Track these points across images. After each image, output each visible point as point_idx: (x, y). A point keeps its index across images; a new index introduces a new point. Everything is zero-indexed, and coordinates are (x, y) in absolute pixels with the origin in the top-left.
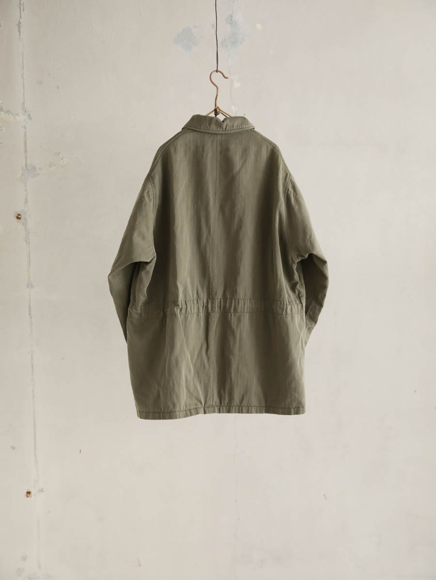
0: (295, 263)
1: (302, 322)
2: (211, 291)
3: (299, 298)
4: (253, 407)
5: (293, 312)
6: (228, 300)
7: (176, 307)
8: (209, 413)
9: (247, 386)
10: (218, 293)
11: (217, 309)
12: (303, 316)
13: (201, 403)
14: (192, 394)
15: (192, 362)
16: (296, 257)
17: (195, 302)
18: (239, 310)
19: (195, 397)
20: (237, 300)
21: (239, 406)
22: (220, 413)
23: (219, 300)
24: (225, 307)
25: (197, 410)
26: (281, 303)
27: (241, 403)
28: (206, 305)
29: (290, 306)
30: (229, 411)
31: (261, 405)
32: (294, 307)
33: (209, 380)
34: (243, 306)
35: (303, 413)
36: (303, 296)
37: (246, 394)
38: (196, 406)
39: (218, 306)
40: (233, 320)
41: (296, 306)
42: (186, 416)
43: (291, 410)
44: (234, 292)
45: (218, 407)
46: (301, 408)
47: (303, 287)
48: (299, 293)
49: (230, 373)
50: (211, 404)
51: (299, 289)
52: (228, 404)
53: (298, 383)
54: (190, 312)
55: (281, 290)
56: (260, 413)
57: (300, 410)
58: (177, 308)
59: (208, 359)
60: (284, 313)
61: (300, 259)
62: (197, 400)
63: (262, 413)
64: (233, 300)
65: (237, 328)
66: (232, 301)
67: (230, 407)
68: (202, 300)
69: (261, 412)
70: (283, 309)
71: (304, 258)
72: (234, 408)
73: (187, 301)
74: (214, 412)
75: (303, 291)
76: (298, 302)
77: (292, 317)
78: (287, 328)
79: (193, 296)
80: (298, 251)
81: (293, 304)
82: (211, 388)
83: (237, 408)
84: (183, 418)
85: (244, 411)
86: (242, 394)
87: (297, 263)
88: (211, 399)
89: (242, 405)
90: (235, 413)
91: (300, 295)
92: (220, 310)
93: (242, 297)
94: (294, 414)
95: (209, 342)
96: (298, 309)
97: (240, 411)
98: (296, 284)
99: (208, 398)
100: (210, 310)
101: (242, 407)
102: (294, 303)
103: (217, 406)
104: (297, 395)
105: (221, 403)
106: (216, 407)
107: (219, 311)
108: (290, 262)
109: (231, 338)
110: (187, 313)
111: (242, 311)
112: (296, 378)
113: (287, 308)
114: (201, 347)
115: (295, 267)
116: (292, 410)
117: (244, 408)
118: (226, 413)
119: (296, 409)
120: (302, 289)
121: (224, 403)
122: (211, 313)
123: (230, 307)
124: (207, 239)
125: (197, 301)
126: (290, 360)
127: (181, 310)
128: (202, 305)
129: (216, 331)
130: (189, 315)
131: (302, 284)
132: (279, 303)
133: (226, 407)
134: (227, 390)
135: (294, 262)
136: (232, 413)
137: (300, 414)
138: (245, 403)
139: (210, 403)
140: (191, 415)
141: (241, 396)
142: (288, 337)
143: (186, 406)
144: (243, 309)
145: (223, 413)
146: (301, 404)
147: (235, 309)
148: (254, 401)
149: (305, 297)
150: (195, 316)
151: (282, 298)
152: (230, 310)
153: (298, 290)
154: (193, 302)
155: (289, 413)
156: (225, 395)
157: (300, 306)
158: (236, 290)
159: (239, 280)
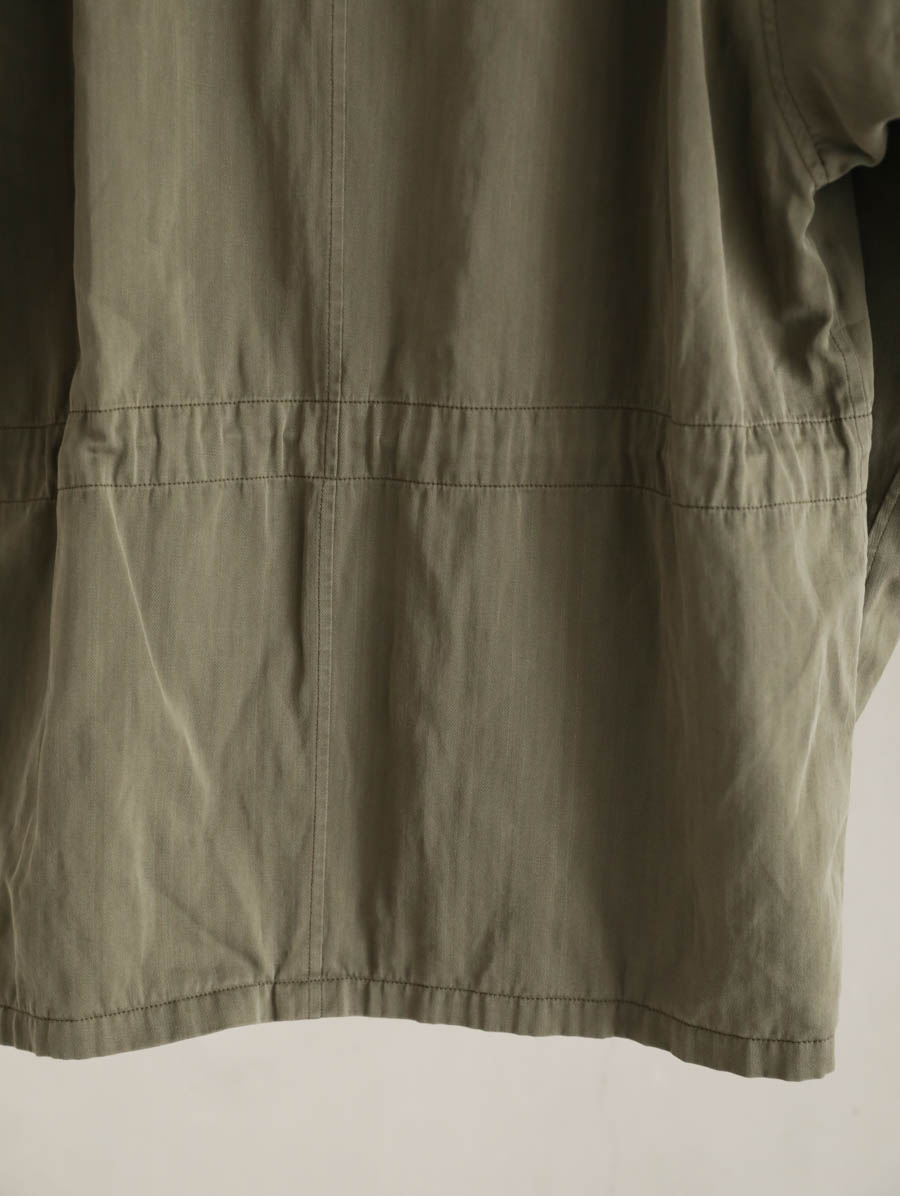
0: (801, 195)
1: (838, 556)
2: (316, 358)
3: (833, 408)
4: (545, 1005)
5: (778, 498)
6: (410, 410)
7: (90, 443)
8: (297, 1016)
9: (508, 889)
10: (350, 369)
11: (349, 460)
12: (849, 517)
13: (255, 963)
14: (195, 919)
15: (204, 745)
16: (809, 152)
17: (225, 417)
18: (467, 470)
19: (213, 933)
20: (456, 413)
21: (471, 992)
22: (366, 1012)
23: (362, 411)
24: (391, 452)
25: (216, 1003)
26: (701, 436)
27: (477, 978)
28: (292, 435)
29: (761, 460)
30: (414, 1010)
31: (588, 991)
32: (792, 466)
33: (305, 839)
34: (489, 450)
35: (817, 1075)
36: (860, 399)
37: (505, 930)
38: (221, 979)
39: (354, 444)
40: (435, 523)
41: (803, 461)
42: (146, 1038)
43: (745, 1050)
44: (439, 366)
45: (360, 984)
46: (806, 1049)
47: (858, 346)
48: (834, 381)
49: (418, 819)
50: (317, 966)
51: (835, 358)
52: (408, 973)
53: (789, 909)
54: (183, 475)
55: (706, 359)
56: (583, 1033)
57: (796, 1051)
58: (94, 451)
59: (304, 729)
60: (719, 497)
61: (834, 170)
62: (230, 944)
63: (597, 1035)
64: (436, 411)
65: (455, 567)
66: (428, 416)
67: (420, 987)
68: (266, 408)
69: (589, 1029)
70: (713, 476)
71: (857, 162)
72: (440, 996)
73: (166, 414)
74: (331, 1008)
75: (861, 373)
76: (822, 434)
77: (769, 522)
78: (735, 588)
79: (211, 382)
80: (824, 112)
81: (784, 447)
82: (320, 880)
83: (457, 997)
84: (120, 1049)
85: (493, 1014)
86: (483, 928)
87: (823, 194)
88: (319, 938)
89: (484, 987)
90: (448, 1021)
91: (840, 396)
92: (369, 467)
93: (483, 394)
94: (766, 1074)
95: (305, 637)
96: (817, 478)
97: (474, 1016)
98: (818, 321)
99: (301, 932)
100: (311, 467)
101: (483, 995)
102: (793, 437)
103: (353, 978)
104: (779, 977)
105: (373, 964)
106: (346, 986)
107: (362, 471)
108: (775, 186)
109: (422, 629)
110: (165, 478)
111: (486, 480)
112: (780, 881)
113: (734, 472)
114: (265, 667)
115: (801, 220)
116: (754, 1049)
117: (492, 1003)
118: (400, 1016)
119: (774, 1047)
120: (852, 356)
121: (390, 969)
122: (317, 483)
123: (419, 452)
124: (294, 53)
125: (238, 413)
126: (741, 780)
127: (122, 459)
128: (267, 433)
129: (346, 581)
130: (180, 493)
131: (851, 330)
132: (689, 435)
133: (403, 984)
134: (401, 898)
135: (793, 187)
136: (430, 1020)
137: (797, 1078)
138: (497, 975)
139: (309, 959)
140: (176, 1032)
141: (478, 941)
142: (738, 643)
143: (151, 983)
144: (487, 469)
145: (384, 1013)
146: (805, 1027)
147: (445, 462)
148: (551, 972)
149: (868, 406)
150: (221, 497)
151: (708, 409)
152: (415, 470)
153: (824, 361)
154: (209, 421)
155: (736, 1064)
156: (393, 925)
157: (829, 461)
158: (449, 354)
159: (463, 294)
